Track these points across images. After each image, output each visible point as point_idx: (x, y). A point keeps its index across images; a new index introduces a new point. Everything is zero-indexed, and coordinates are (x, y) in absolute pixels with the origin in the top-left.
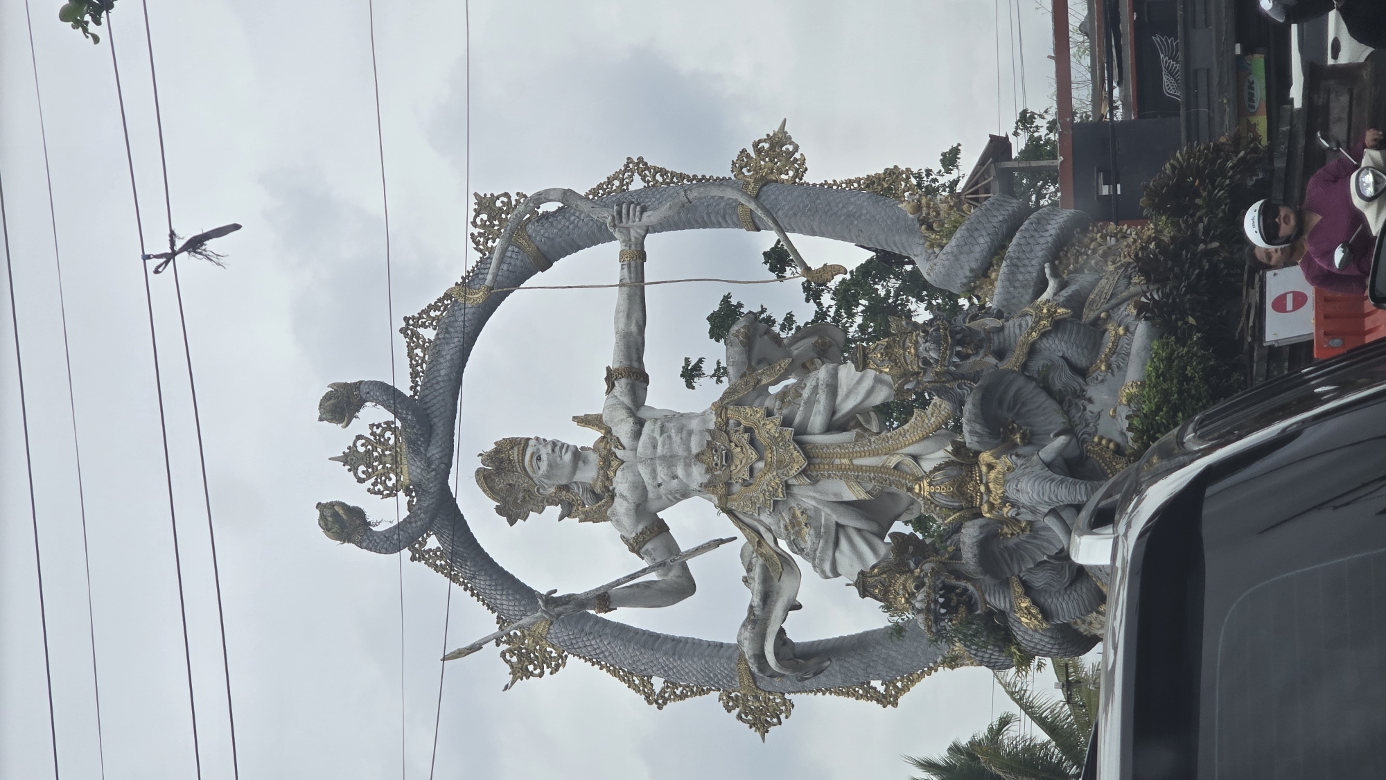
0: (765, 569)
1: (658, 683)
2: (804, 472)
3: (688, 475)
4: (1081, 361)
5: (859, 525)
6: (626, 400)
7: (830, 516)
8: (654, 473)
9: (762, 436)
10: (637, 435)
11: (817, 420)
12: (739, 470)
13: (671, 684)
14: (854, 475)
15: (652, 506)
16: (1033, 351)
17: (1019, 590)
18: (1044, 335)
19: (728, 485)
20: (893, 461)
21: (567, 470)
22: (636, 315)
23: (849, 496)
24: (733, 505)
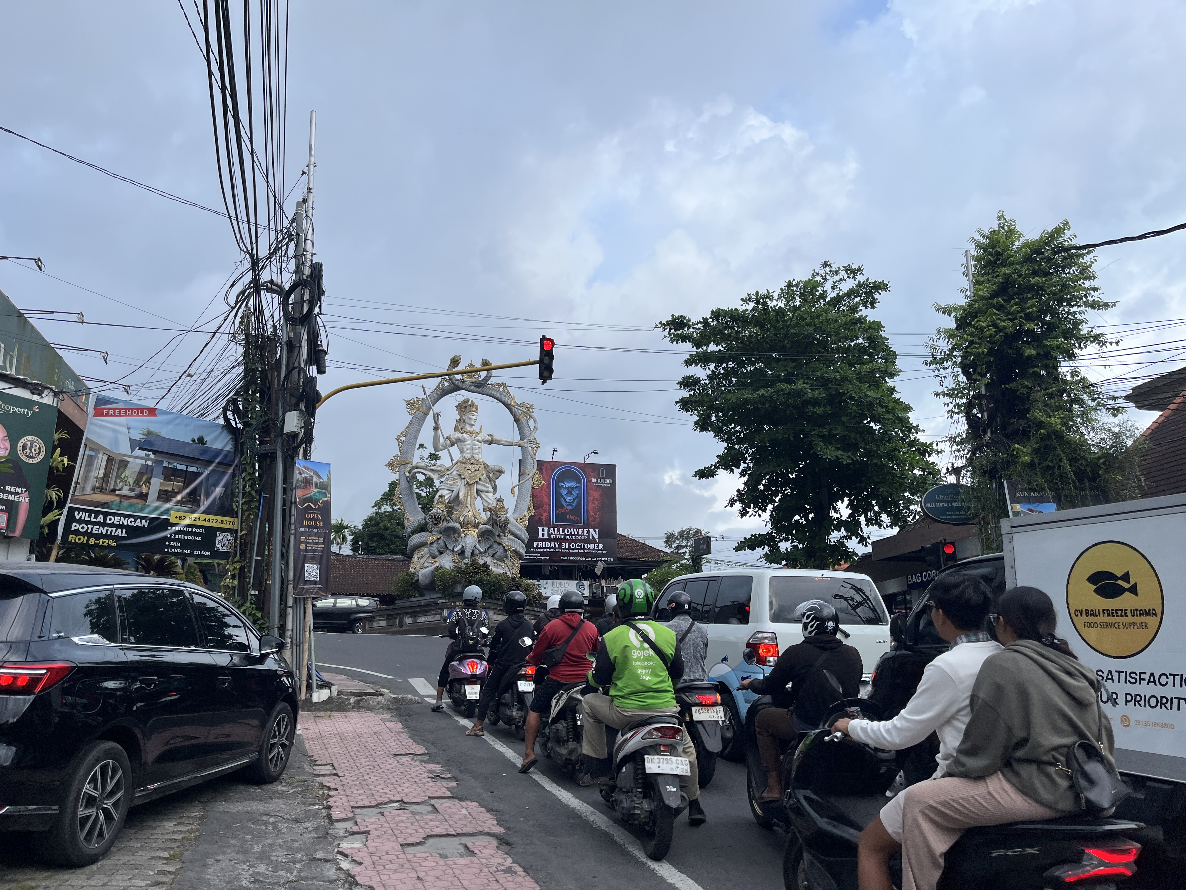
0: (440, 471)
1: (403, 439)
2: (468, 483)
3: (468, 453)
4: (496, 556)
5: (453, 496)
6: (486, 439)
7: (455, 489)
8: (468, 445)
9: (477, 473)
10: (478, 441)
11: (480, 487)
12: (469, 466)
13: (403, 442)
14: (466, 496)
15: (459, 444)
16: (499, 544)
17: (439, 537)
18: (504, 547)
19: (465, 463)
20: (469, 506)
21: (469, 422)
22: (506, 443)
23: (461, 494)
24: (459, 464)
